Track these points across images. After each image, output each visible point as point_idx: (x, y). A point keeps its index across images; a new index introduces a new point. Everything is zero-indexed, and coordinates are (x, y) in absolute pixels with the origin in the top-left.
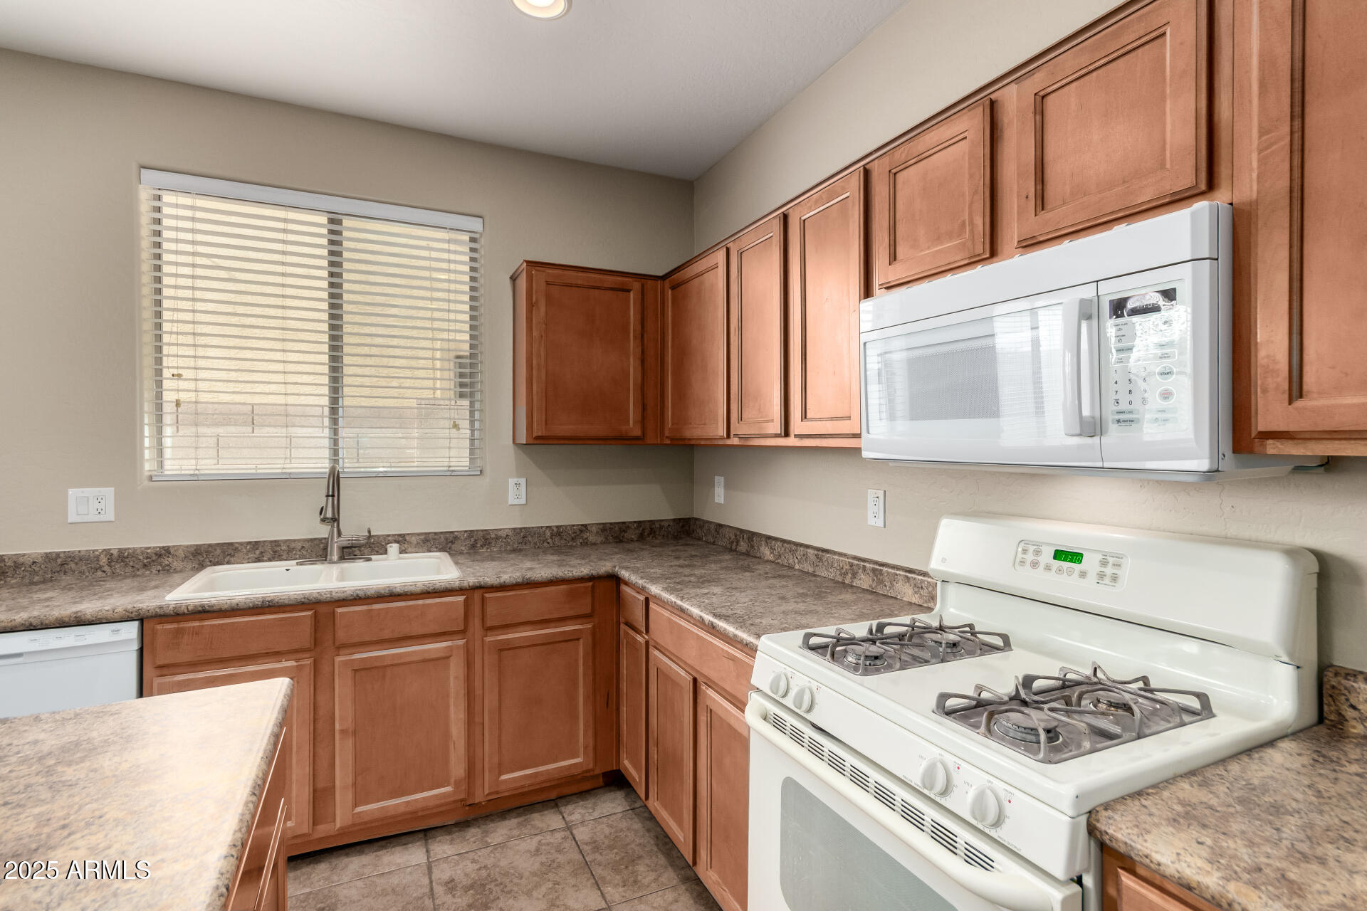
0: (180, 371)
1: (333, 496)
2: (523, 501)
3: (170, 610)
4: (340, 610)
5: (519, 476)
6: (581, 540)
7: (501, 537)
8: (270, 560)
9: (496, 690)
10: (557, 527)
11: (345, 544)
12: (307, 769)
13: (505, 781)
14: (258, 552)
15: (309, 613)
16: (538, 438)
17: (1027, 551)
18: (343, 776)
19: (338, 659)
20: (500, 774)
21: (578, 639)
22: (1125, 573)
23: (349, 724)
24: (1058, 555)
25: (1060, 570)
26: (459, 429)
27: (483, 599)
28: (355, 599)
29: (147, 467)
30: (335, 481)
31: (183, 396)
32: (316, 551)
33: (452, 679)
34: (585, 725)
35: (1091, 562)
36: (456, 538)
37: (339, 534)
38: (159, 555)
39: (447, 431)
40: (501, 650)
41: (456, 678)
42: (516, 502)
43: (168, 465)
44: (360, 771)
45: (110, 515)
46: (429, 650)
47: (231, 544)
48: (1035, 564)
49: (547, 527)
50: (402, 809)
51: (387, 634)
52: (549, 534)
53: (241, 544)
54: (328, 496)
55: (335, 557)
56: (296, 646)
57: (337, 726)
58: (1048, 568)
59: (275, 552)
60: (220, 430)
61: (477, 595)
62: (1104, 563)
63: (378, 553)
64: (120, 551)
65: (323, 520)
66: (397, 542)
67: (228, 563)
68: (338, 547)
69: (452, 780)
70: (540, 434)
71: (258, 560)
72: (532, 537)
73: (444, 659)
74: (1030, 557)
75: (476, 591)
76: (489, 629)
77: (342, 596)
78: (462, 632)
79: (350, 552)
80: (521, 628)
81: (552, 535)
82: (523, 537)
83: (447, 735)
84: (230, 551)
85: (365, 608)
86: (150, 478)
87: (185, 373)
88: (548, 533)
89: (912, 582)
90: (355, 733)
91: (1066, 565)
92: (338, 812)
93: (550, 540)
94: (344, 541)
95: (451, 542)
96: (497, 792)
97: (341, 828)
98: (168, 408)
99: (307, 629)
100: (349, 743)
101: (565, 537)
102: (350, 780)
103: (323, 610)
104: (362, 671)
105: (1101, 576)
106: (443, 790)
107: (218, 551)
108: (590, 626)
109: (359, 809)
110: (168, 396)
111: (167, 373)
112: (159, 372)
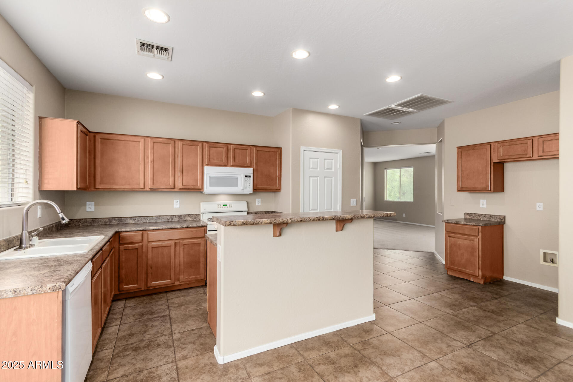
17: (219, 205)
22: (232, 206)
24: (223, 205)
25: (224, 207)
35: (228, 205)
48: (221, 207)
58: (223, 207)
62: (230, 205)
74: (220, 206)
89: (190, 216)
91: (225, 206)
105: (230, 207)
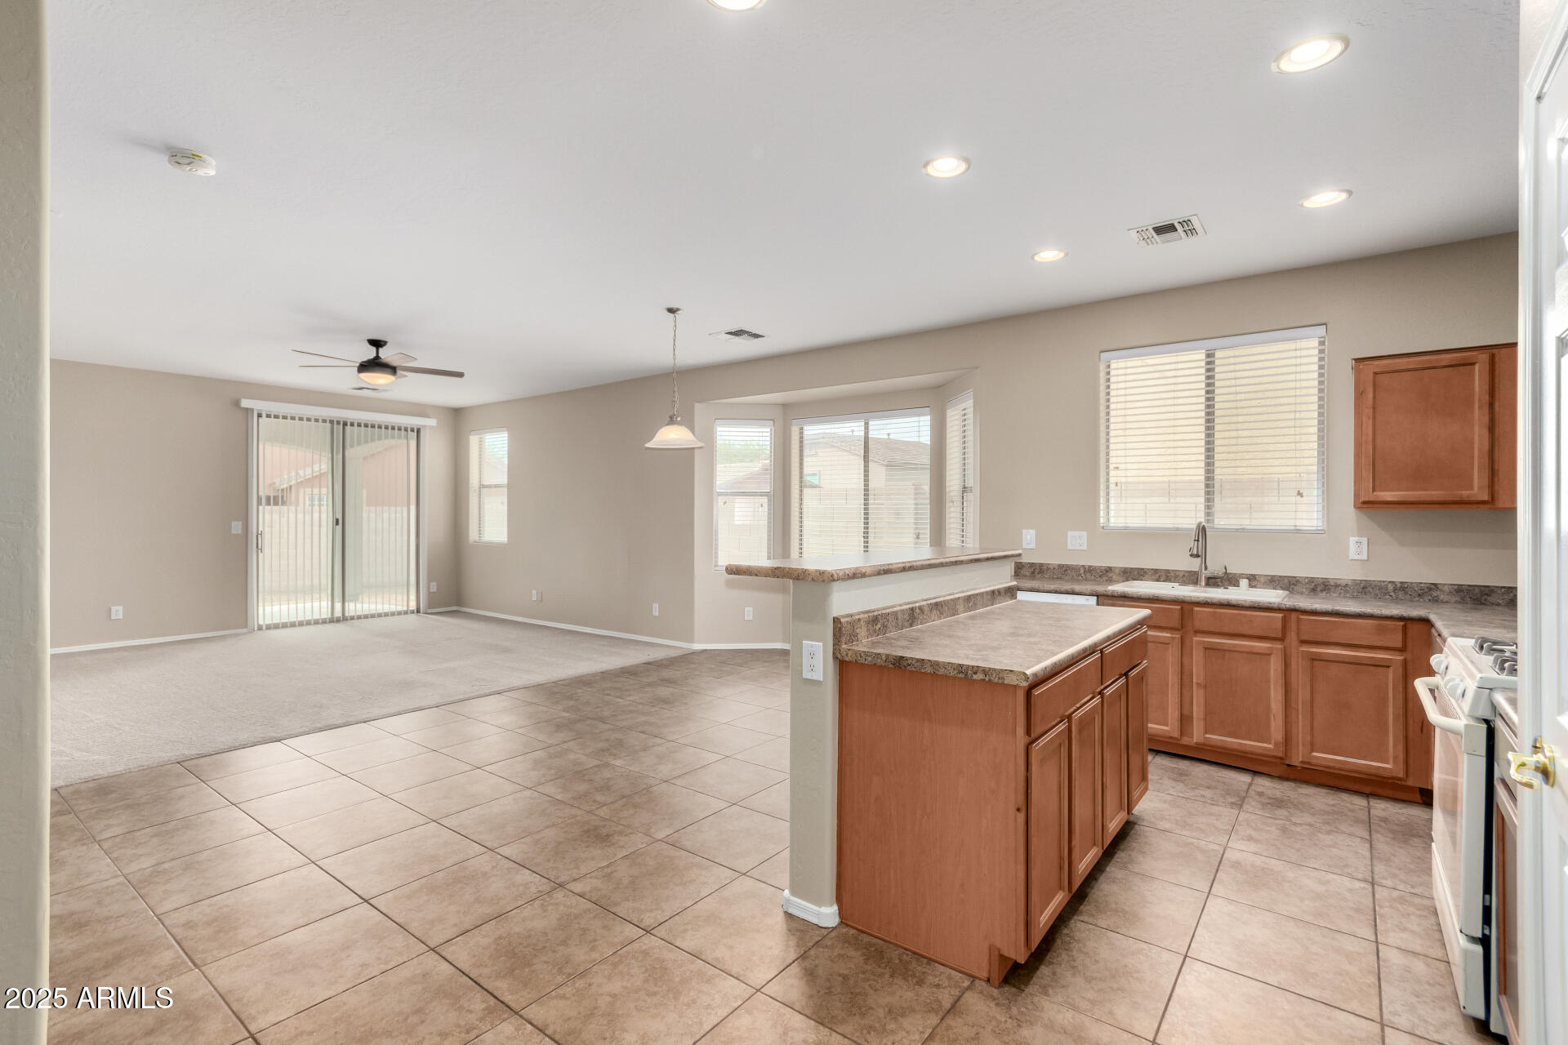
0: (1118, 465)
1: (1198, 541)
2: (1365, 557)
3: (1110, 593)
4: (1196, 609)
5: (1360, 535)
6: (1430, 598)
7: (1340, 585)
8: (1164, 581)
9: (1309, 687)
10: (1401, 583)
11: (1210, 575)
12: (1177, 700)
13: (1316, 757)
14: (1157, 575)
15: (1178, 607)
16: (1365, 503)
18: (1197, 711)
19: (1195, 638)
20: (1312, 751)
21: (1388, 667)
23: (1201, 681)
26: (1302, 496)
27: (1299, 620)
28: (1205, 604)
29: (1102, 520)
30: (1202, 531)
31: (1119, 480)
32: (1191, 578)
33: (1272, 670)
34: (1394, 740)
36: (1297, 581)
37: (1206, 568)
38: (1107, 571)
39: (1294, 498)
40: (1313, 660)
41: (1275, 670)
42: (1356, 557)
43: (1112, 520)
44: (1208, 713)
45: (1085, 547)
46: (1254, 646)
47: (1143, 569)
49: (1390, 582)
50: (1236, 747)
51: (1226, 630)
52: (1392, 588)
53: (1148, 569)
54: (1195, 540)
55: (1203, 583)
56: (1171, 625)
57: (1194, 681)
59: (1167, 576)
60: (1147, 500)
61: (1294, 616)
63: (1234, 585)
64: (1090, 567)
65: (1192, 555)
66: (1247, 578)
67: (1141, 580)
68: (1205, 577)
69: (1273, 742)
70: (1367, 499)
71: (1158, 580)
72: (1373, 588)
73: (1267, 655)
75: (1293, 613)
76: (1304, 642)
77: (1198, 600)
78: (1282, 639)
79: (1212, 581)
80: (1333, 647)
81: (1395, 590)
82: (1363, 588)
83: (1268, 709)
84: (1142, 573)
85: (1211, 610)
86: (1103, 527)
87: (1121, 466)
88: (1390, 587)
90: (1205, 687)
92: (1195, 733)
93: (1392, 594)
94: (1208, 573)
95: (1293, 584)
96: (1309, 763)
97: (1196, 743)
98: (1112, 486)
99: (1177, 616)
100: (1202, 692)
101: (1410, 593)
102: (1202, 716)
103: (1186, 607)
104: (1209, 649)
106: (1265, 745)
107: (1136, 573)
108: (1402, 658)
109: (1208, 736)
110: (1112, 480)
111: (1111, 467)
112: (1108, 467)
